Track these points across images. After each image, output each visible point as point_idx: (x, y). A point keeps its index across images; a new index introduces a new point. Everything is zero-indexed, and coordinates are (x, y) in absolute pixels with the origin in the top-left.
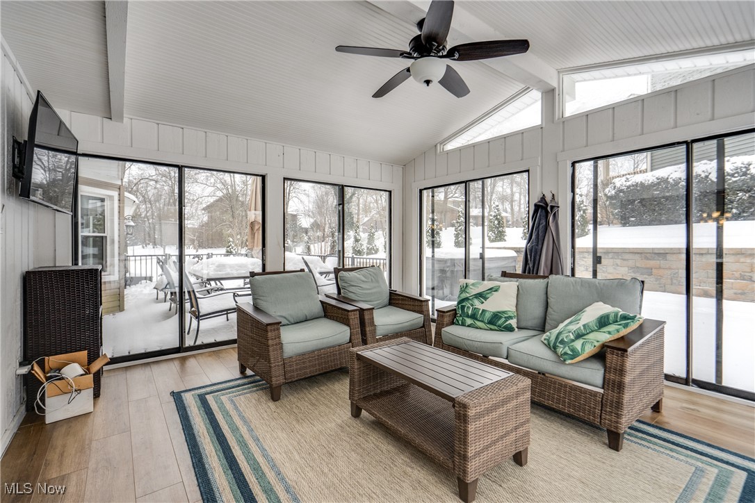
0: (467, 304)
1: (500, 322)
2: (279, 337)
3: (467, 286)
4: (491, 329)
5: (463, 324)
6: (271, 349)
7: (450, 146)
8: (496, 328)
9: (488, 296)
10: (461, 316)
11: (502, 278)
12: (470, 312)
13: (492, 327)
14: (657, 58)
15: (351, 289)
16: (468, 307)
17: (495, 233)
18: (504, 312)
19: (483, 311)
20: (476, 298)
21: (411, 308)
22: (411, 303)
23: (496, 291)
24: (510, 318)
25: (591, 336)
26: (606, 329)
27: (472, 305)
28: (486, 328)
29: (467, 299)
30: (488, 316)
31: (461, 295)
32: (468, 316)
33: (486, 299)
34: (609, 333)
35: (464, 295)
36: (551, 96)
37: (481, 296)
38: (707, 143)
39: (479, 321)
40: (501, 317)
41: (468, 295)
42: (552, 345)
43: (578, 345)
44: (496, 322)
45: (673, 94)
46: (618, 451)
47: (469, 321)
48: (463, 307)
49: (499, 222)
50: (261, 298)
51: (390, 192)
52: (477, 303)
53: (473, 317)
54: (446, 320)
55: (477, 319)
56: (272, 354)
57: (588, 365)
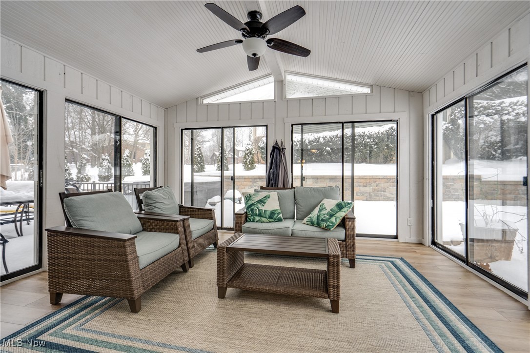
0: (254, 207)
1: (275, 217)
2: (136, 251)
3: (250, 196)
4: (270, 222)
5: (254, 221)
6: (130, 263)
7: (206, 101)
8: (273, 220)
9: (265, 201)
10: (252, 216)
11: (262, 190)
12: (257, 213)
13: (271, 220)
14: (331, 79)
15: (158, 205)
16: (256, 210)
17: (198, 166)
18: (276, 210)
19: (265, 211)
20: (259, 203)
21: (201, 216)
22: (201, 213)
23: (269, 198)
24: (279, 213)
25: (338, 214)
26: (343, 210)
27: (258, 208)
28: (267, 221)
29: (253, 204)
30: (268, 213)
31: (248, 202)
32: (256, 215)
33: (265, 203)
34: (345, 212)
35: (250, 202)
36: (280, 84)
37: (261, 201)
38: (348, 124)
39: (263, 217)
40: (275, 213)
41: (254, 202)
42: (316, 223)
43: (333, 219)
44: (273, 217)
45: (338, 99)
46: (354, 268)
47: (257, 218)
48: (252, 210)
49: (201, 159)
50: (85, 218)
51: (156, 128)
52: (260, 206)
53: (260, 215)
54: (243, 219)
55: (262, 217)
56: (132, 268)
57: (337, 229)
